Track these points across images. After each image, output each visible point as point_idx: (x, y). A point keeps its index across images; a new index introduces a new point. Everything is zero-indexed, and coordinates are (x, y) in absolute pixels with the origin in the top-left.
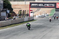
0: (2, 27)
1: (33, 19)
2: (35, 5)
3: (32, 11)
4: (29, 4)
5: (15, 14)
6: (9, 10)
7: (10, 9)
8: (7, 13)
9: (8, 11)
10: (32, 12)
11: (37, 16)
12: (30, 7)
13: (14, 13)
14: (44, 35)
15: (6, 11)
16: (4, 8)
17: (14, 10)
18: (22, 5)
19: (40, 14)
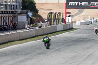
0: (20, 40)
1: (71, 27)
2: (75, 4)
3: (70, 13)
4: (65, 2)
5: (41, 19)
6: (31, 11)
7: (34, 11)
8: (28, 17)
9: (30, 14)
10: (69, 16)
11: (78, 23)
12: (66, 8)
13: (40, 16)
14: (90, 55)
15: (27, 13)
16: (23, 9)
17: (40, 13)
18: (53, 4)
19: (84, 19)
